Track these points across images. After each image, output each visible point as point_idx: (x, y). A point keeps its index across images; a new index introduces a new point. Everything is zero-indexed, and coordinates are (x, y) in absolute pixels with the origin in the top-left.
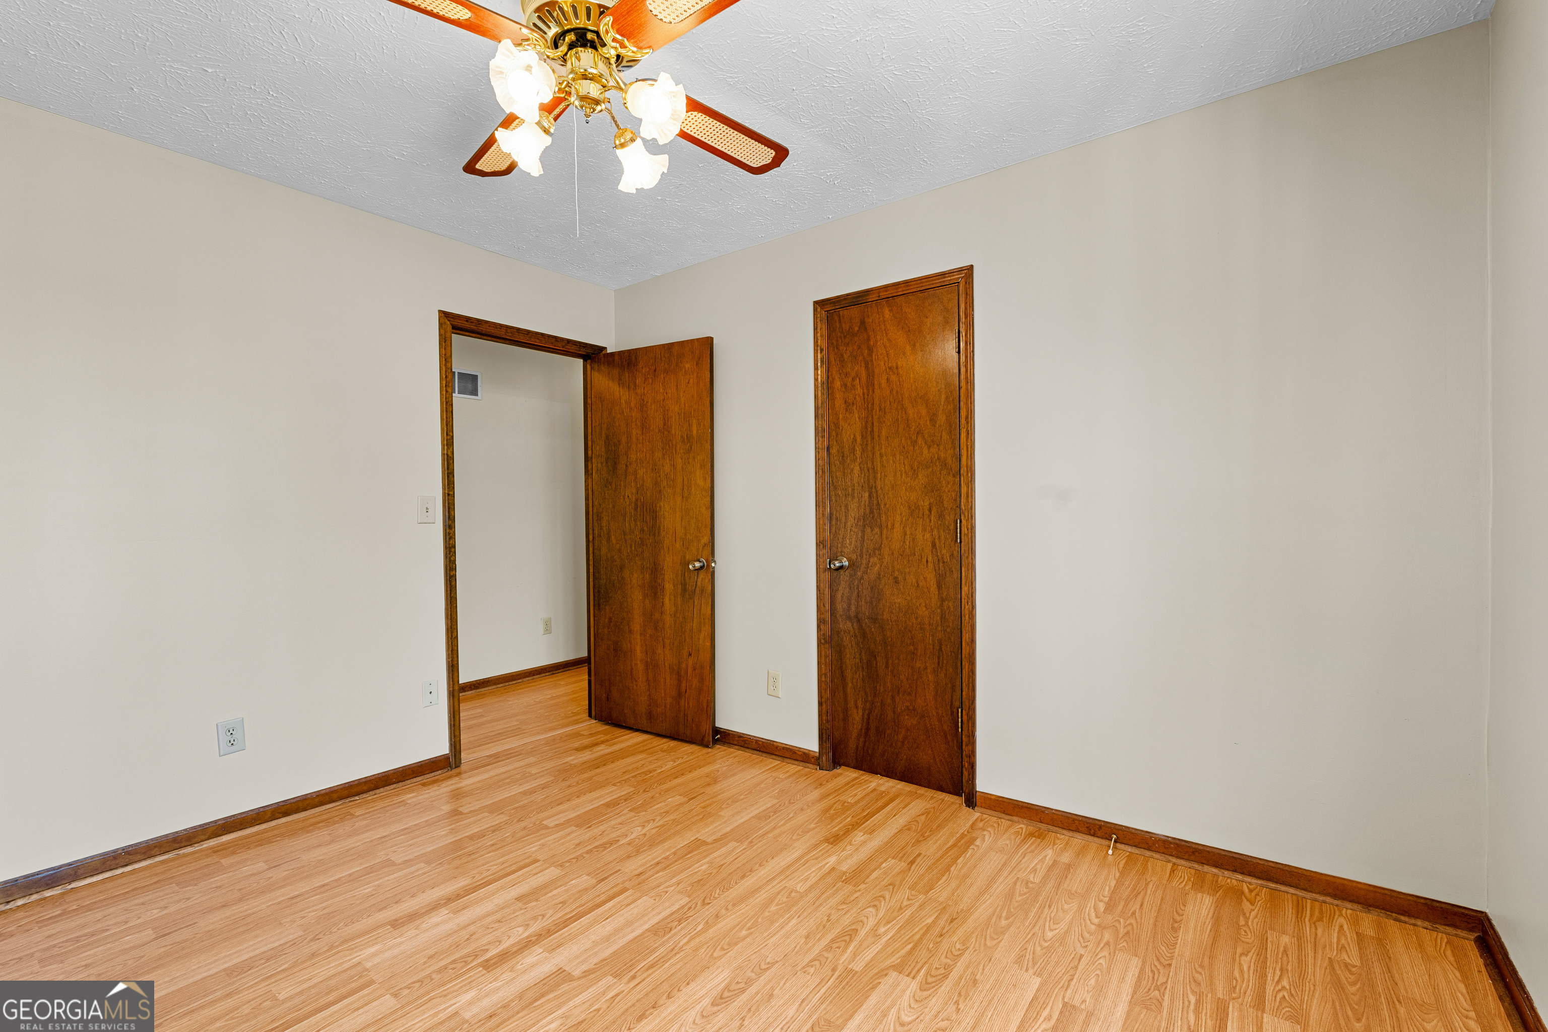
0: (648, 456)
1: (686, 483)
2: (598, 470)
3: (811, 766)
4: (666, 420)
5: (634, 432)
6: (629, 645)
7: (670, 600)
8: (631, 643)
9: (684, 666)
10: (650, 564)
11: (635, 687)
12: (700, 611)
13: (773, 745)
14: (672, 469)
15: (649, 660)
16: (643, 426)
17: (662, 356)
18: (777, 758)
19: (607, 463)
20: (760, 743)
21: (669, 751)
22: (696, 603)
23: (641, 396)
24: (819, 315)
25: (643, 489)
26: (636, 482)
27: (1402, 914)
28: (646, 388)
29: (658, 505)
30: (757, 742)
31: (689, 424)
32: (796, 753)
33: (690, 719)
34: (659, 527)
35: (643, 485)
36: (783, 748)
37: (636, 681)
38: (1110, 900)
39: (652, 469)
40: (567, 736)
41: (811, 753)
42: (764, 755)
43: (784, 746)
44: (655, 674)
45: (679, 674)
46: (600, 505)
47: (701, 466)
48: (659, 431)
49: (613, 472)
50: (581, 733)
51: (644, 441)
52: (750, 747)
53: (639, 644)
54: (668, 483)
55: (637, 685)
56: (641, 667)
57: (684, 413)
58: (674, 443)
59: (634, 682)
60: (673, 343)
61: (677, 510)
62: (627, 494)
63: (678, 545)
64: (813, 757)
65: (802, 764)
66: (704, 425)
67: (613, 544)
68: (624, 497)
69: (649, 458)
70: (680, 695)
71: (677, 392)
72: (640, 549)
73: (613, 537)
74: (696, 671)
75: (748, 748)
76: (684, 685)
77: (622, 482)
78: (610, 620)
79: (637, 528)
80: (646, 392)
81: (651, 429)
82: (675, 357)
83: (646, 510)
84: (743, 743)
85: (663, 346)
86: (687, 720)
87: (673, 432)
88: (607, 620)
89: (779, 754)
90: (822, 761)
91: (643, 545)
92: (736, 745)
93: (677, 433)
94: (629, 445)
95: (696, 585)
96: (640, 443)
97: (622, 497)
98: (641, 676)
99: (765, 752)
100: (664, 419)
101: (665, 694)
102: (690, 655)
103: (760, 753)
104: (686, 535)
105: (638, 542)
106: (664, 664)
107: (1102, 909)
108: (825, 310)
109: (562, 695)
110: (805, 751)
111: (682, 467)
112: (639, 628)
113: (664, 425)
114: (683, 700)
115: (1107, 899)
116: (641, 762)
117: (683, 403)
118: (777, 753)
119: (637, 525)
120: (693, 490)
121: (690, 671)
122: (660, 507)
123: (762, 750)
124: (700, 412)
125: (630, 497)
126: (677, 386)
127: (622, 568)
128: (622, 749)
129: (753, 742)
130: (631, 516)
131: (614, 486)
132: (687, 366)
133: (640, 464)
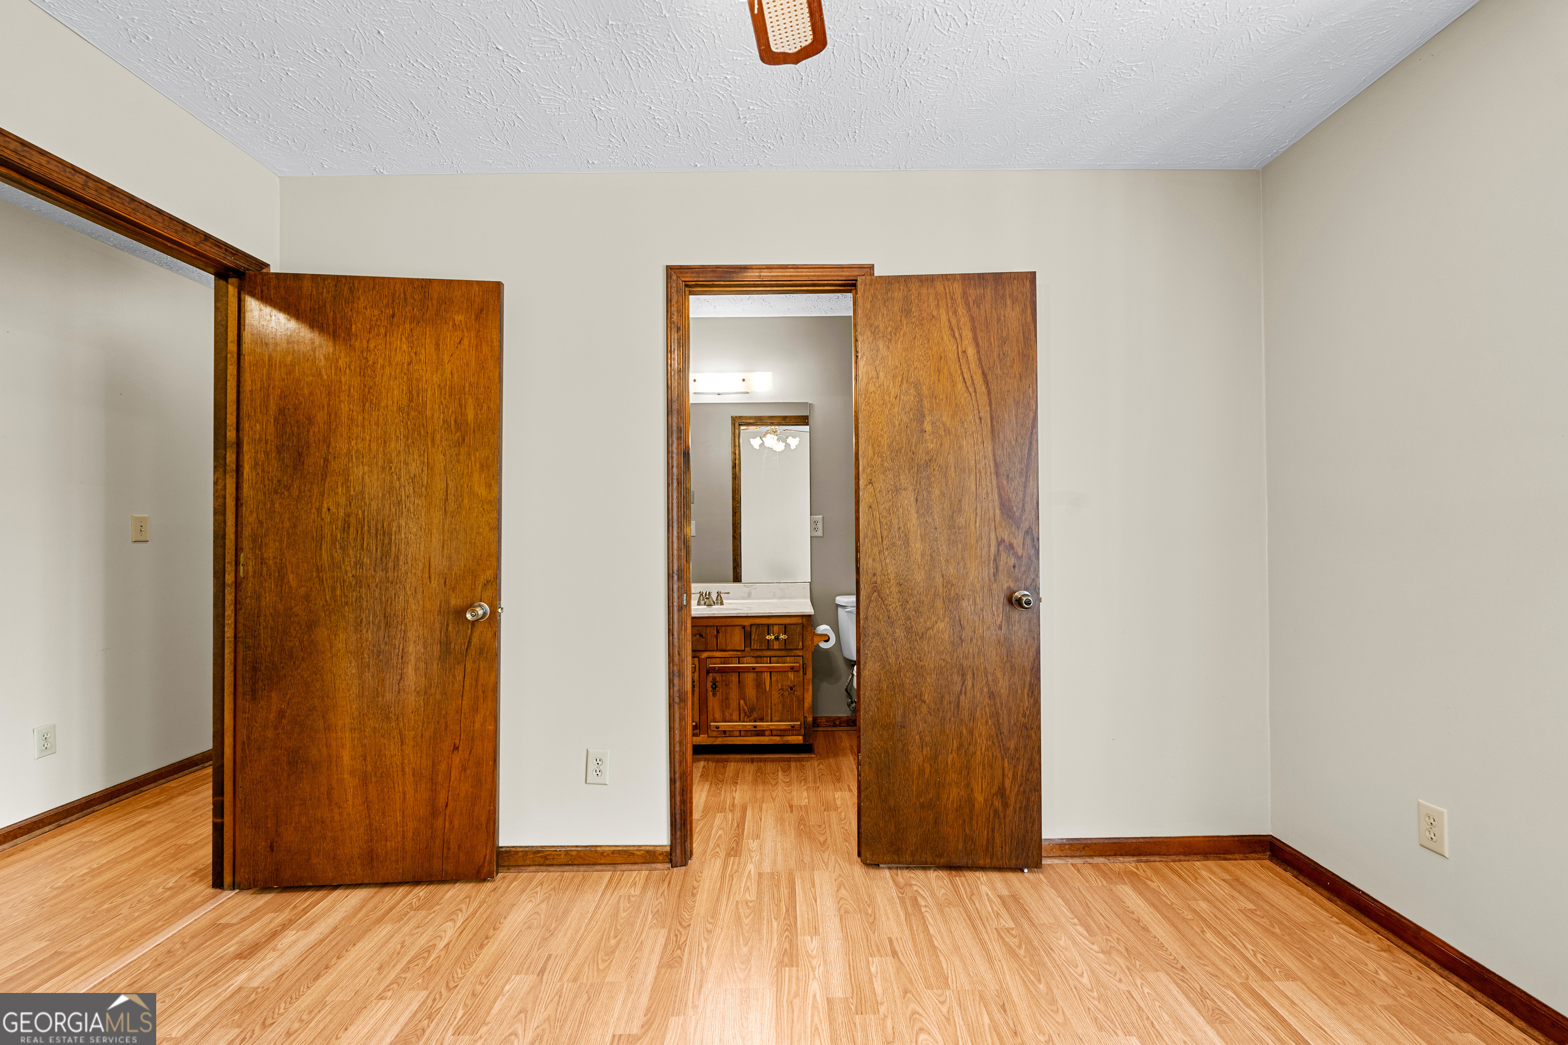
0: (374, 446)
1: (452, 490)
2: (256, 464)
3: (659, 866)
4: (415, 393)
5: (344, 407)
6: (324, 750)
7: (416, 669)
8: (328, 746)
9: (443, 767)
10: (375, 616)
11: (337, 818)
12: (476, 681)
13: (596, 852)
14: (425, 469)
15: (369, 768)
16: (364, 400)
17: (408, 297)
18: (604, 867)
19: (279, 452)
20: (574, 853)
21: (424, 905)
22: (468, 670)
23: (362, 352)
24: (674, 285)
25: (363, 498)
26: (348, 488)
27: (1226, 854)
28: (372, 341)
29: (395, 524)
30: (567, 853)
31: (460, 405)
32: (633, 854)
33: (453, 845)
34: (397, 557)
35: (362, 492)
36: (613, 852)
37: (340, 807)
38: (920, 910)
39: (383, 468)
40: (193, 937)
41: (658, 849)
42: (582, 868)
43: (614, 848)
44: (382, 790)
45: (433, 781)
46: (261, 523)
47: (482, 467)
48: (400, 409)
49: (295, 468)
50: (222, 921)
51: (366, 423)
52: (555, 862)
53: (348, 745)
54: (416, 490)
55: (341, 814)
56: (350, 782)
57: (451, 387)
58: (430, 430)
59: (336, 810)
60: (430, 281)
61: (434, 531)
62: (325, 505)
63: (434, 584)
64: (661, 854)
65: (644, 866)
66: (489, 407)
67: (290, 587)
68: (319, 510)
69: (378, 450)
70: (434, 814)
71: (438, 355)
72: (355, 594)
73: (291, 576)
74: (468, 772)
75: (552, 865)
76: (442, 796)
77: (315, 487)
78: (281, 714)
79: (346, 559)
80: (372, 346)
81: (383, 404)
82: (435, 302)
83: (369, 532)
84: (542, 861)
85: (411, 281)
86: (449, 849)
87: (428, 413)
88: (272, 716)
89: (606, 862)
90: (676, 856)
91: (361, 587)
92: (530, 865)
93: (436, 416)
94: (333, 427)
95: (469, 643)
96: (357, 426)
97: (314, 510)
98: (350, 798)
99: (583, 865)
100: (411, 392)
101: (403, 817)
102: (456, 748)
103: (575, 868)
104: (450, 569)
105: (350, 583)
106: (403, 770)
107: (919, 899)
108: (684, 279)
109: (116, 862)
110: (647, 848)
111: (445, 468)
112: (347, 721)
113: (411, 400)
114: (441, 819)
115: (923, 910)
116: (394, 940)
117: (448, 372)
118: (602, 861)
119: (348, 556)
120: (466, 501)
121: (455, 773)
122: (399, 527)
123: (576, 862)
124: (482, 389)
125: (333, 510)
126: (437, 345)
127: (311, 625)
128: (335, 928)
129: (561, 855)
130: (334, 540)
131: (295, 492)
132: (459, 318)
133: (357, 458)
